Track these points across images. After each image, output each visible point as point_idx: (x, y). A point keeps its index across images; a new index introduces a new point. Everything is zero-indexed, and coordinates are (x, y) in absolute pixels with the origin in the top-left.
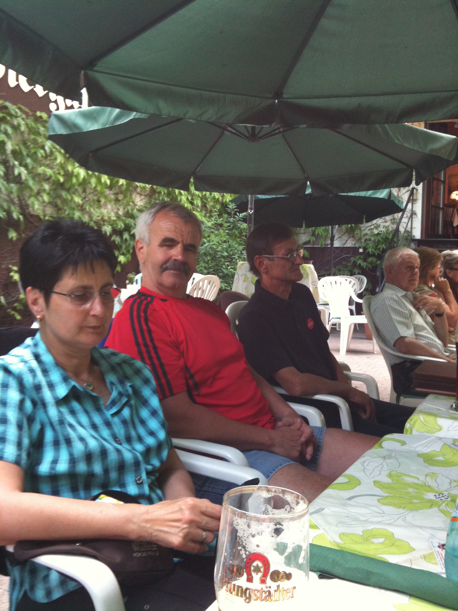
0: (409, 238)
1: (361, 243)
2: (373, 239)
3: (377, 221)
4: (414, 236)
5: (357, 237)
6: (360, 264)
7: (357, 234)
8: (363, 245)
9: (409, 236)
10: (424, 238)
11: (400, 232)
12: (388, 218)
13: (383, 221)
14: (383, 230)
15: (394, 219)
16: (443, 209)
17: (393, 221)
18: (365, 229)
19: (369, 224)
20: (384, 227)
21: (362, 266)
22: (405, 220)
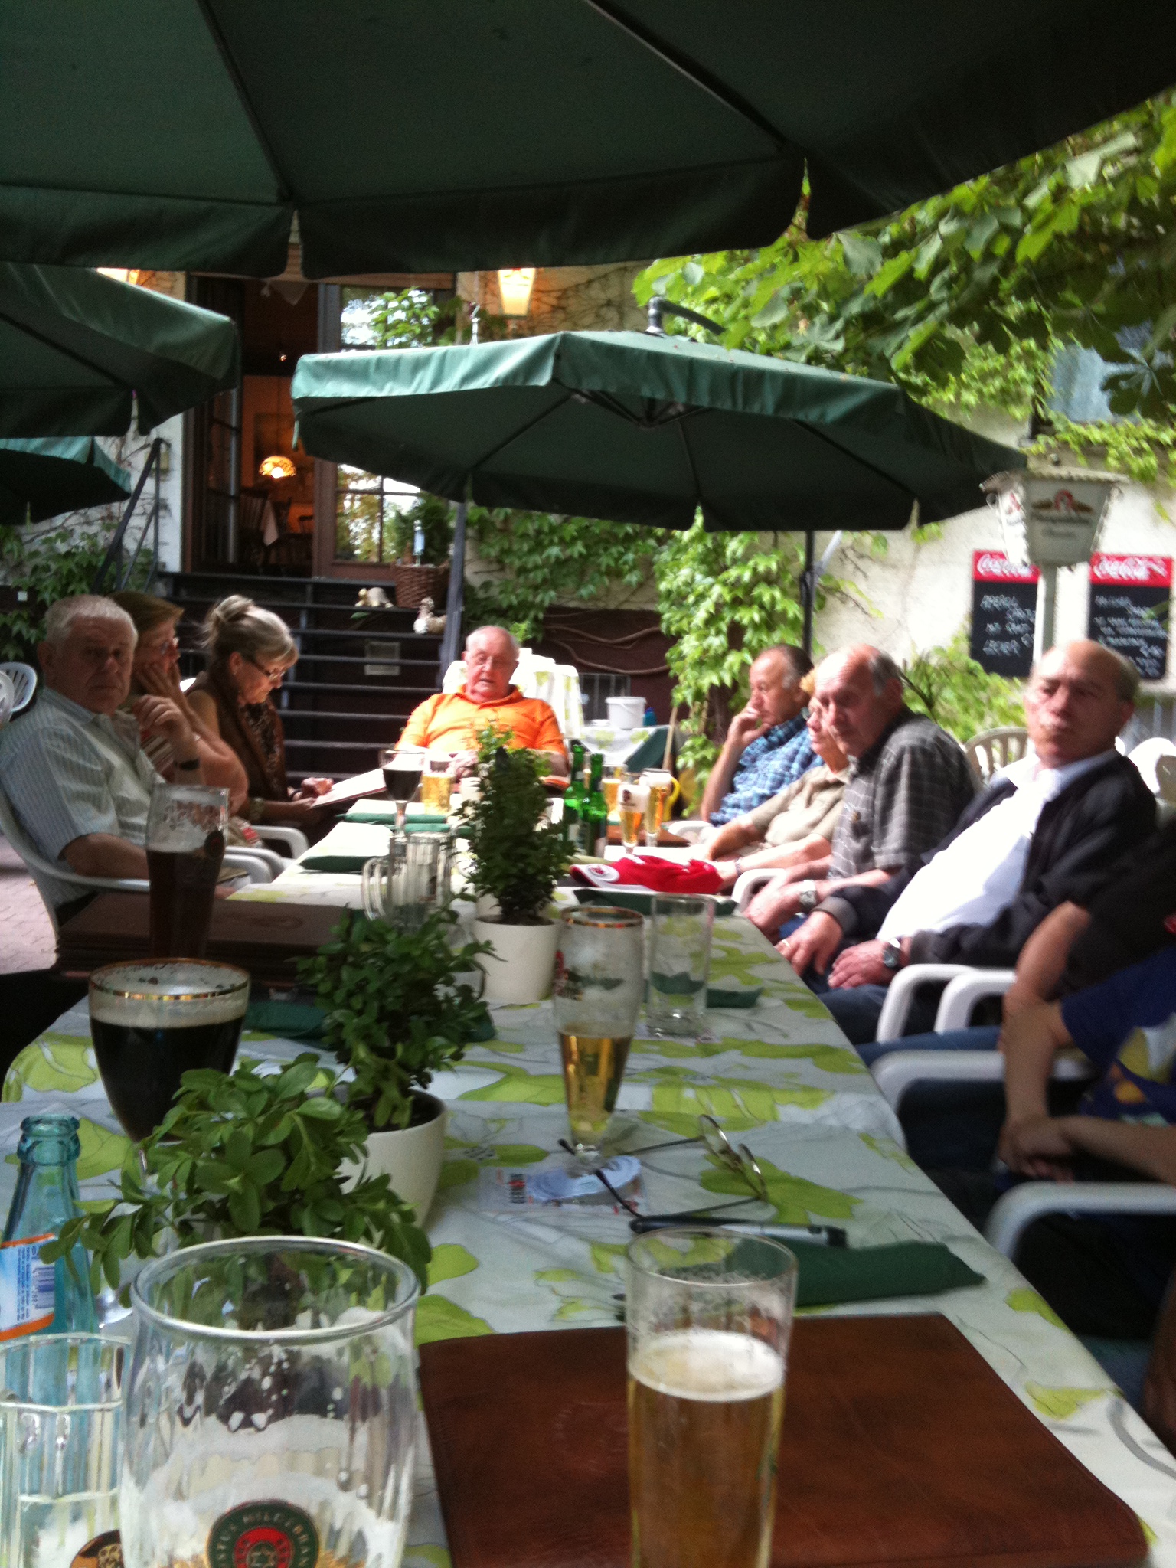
0: (151, 569)
1: (22, 575)
2: (54, 566)
3: (66, 520)
4: (164, 565)
5: (12, 560)
6: (19, 633)
7: (11, 551)
8: (28, 580)
9: (149, 563)
10: (188, 571)
11: (127, 551)
12: (95, 513)
13: (82, 520)
14: (82, 544)
15: (110, 517)
16: (236, 498)
17: (107, 521)
18: (32, 540)
19: (44, 526)
20: (83, 536)
21: (26, 638)
22: (137, 521)
